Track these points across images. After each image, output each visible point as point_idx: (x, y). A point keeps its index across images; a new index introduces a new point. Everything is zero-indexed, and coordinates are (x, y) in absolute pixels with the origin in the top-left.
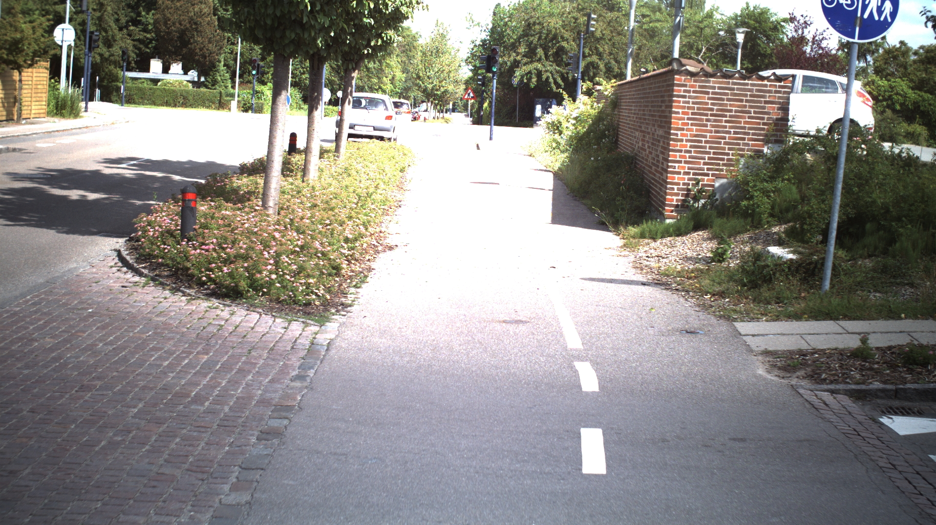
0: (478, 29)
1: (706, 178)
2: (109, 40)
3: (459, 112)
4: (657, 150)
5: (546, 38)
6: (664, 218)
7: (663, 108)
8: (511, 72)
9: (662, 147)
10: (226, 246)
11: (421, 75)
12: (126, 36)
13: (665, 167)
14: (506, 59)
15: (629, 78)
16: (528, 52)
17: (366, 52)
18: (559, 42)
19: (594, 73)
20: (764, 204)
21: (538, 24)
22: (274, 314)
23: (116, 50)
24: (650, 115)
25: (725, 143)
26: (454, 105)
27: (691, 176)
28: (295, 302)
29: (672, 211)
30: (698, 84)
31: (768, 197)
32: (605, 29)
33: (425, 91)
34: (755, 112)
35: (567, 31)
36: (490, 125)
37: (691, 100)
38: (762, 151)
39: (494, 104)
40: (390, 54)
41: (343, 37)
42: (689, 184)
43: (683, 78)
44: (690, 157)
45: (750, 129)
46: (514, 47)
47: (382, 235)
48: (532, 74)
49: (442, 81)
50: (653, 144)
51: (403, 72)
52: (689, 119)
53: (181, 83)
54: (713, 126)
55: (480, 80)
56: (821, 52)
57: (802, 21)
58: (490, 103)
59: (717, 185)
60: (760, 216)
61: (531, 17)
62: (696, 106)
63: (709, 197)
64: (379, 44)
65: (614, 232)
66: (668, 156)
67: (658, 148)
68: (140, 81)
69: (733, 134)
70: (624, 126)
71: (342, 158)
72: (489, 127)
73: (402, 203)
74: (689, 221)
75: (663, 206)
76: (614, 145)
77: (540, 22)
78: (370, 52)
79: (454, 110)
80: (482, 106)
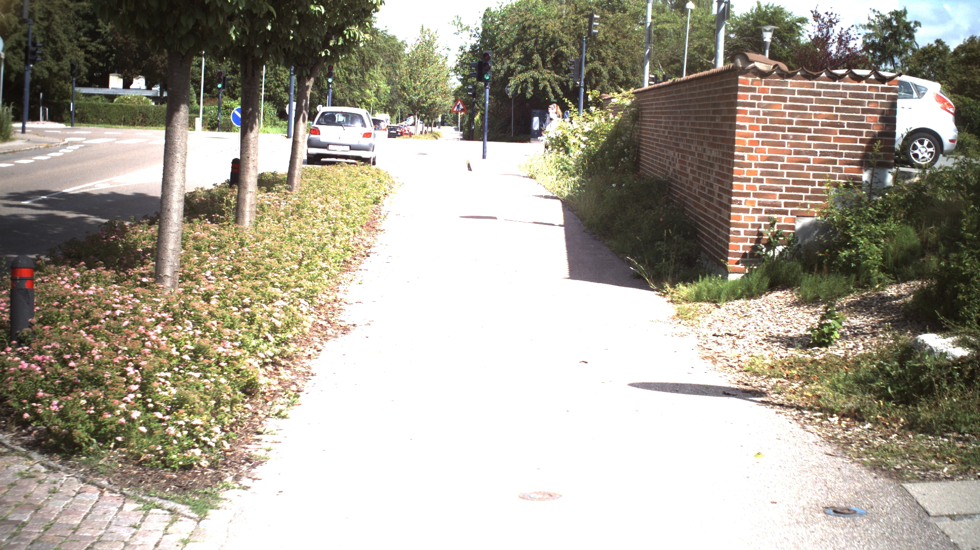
0: (466, 34)
1: (784, 217)
2: (58, 53)
3: (449, 125)
4: (709, 178)
5: (542, 43)
6: (726, 272)
7: (718, 121)
8: (505, 81)
9: (717, 174)
10: (68, 356)
11: (406, 86)
12: (76, 48)
13: (725, 202)
14: (499, 67)
15: (646, 86)
17: (323, 54)
19: (596, 81)
20: (873, 254)
21: (534, 27)
22: (125, 490)
23: (66, 63)
24: (692, 130)
25: (809, 168)
26: (443, 118)
27: (763, 214)
28: (166, 464)
29: (737, 263)
30: (770, 87)
31: (877, 243)
32: (608, 32)
33: (410, 103)
34: (849, 125)
35: (567, 34)
36: (483, 140)
37: (761, 110)
38: (860, 179)
39: (486, 117)
40: (374, 65)
41: (284, 31)
42: (760, 226)
43: (750, 79)
44: (761, 188)
45: (842, 148)
46: (507, 53)
47: (336, 305)
49: (429, 93)
50: (699, 168)
51: (388, 84)
52: (758, 135)
53: (140, 98)
54: (792, 145)
55: (470, 90)
56: (847, 53)
57: (826, 20)
58: (482, 116)
59: (798, 225)
60: (869, 272)
61: (526, 20)
62: (768, 118)
63: (789, 244)
64: (340, 44)
65: (657, 291)
66: (731, 187)
67: (710, 175)
68: (94, 97)
69: (820, 155)
70: (649, 142)
71: (296, 191)
72: (482, 142)
73: (372, 249)
74: (762, 277)
75: (725, 256)
76: (636, 165)
77: (536, 25)
78: (329, 54)
79: (443, 123)
80: (473, 120)
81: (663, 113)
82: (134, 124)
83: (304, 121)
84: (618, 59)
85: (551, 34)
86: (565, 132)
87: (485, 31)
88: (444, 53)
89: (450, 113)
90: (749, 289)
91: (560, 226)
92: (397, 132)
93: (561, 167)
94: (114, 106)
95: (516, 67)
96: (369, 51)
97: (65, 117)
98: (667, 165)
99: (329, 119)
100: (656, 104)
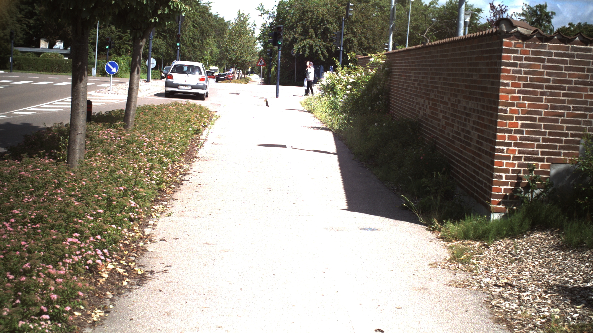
0: (266, 16)
1: (540, 164)
3: (255, 74)
4: (465, 125)
5: (315, 22)
6: (489, 212)
8: (291, 46)
11: (228, 49)
13: (486, 148)
14: (287, 37)
16: (303, 32)
17: (153, 21)
18: (325, 24)
19: (350, 47)
21: (310, 12)
24: (444, 84)
25: (563, 121)
26: (252, 69)
27: (523, 161)
29: (499, 204)
30: (531, 50)
32: (358, 15)
33: (231, 60)
35: (331, 16)
36: (276, 84)
37: (522, 69)
39: (279, 69)
40: (209, 36)
42: (519, 172)
43: (513, 42)
44: (521, 139)
46: (293, 28)
48: (306, 48)
49: (243, 53)
50: (453, 115)
51: (218, 48)
52: (520, 92)
53: (57, 54)
55: (268, 52)
57: (499, 9)
58: (276, 68)
59: (553, 172)
61: (305, 7)
62: (528, 76)
63: (545, 187)
64: (166, 13)
65: (427, 226)
66: (495, 137)
67: (467, 123)
68: (27, 54)
69: (573, 110)
70: (399, 91)
71: (130, 127)
72: (275, 86)
73: (186, 177)
74: (524, 218)
75: (487, 196)
76: (387, 107)
77: (311, 11)
78: (157, 21)
79: (252, 72)
80: (270, 71)
81: (412, 69)
82: (52, 71)
83: (138, 73)
84: (364, 33)
85: (321, 16)
86: (333, 81)
87: (278, 14)
88: (252, 28)
89: (256, 66)
90: (512, 230)
91: (334, 154)
92: (225, 78)
93: (333, 107)
94: (40, 59)
95: (299, 37)
96: (206, 27)
97: (8, 66)
98: (417, 109)
99: (179, 70)
100: (405, 62)
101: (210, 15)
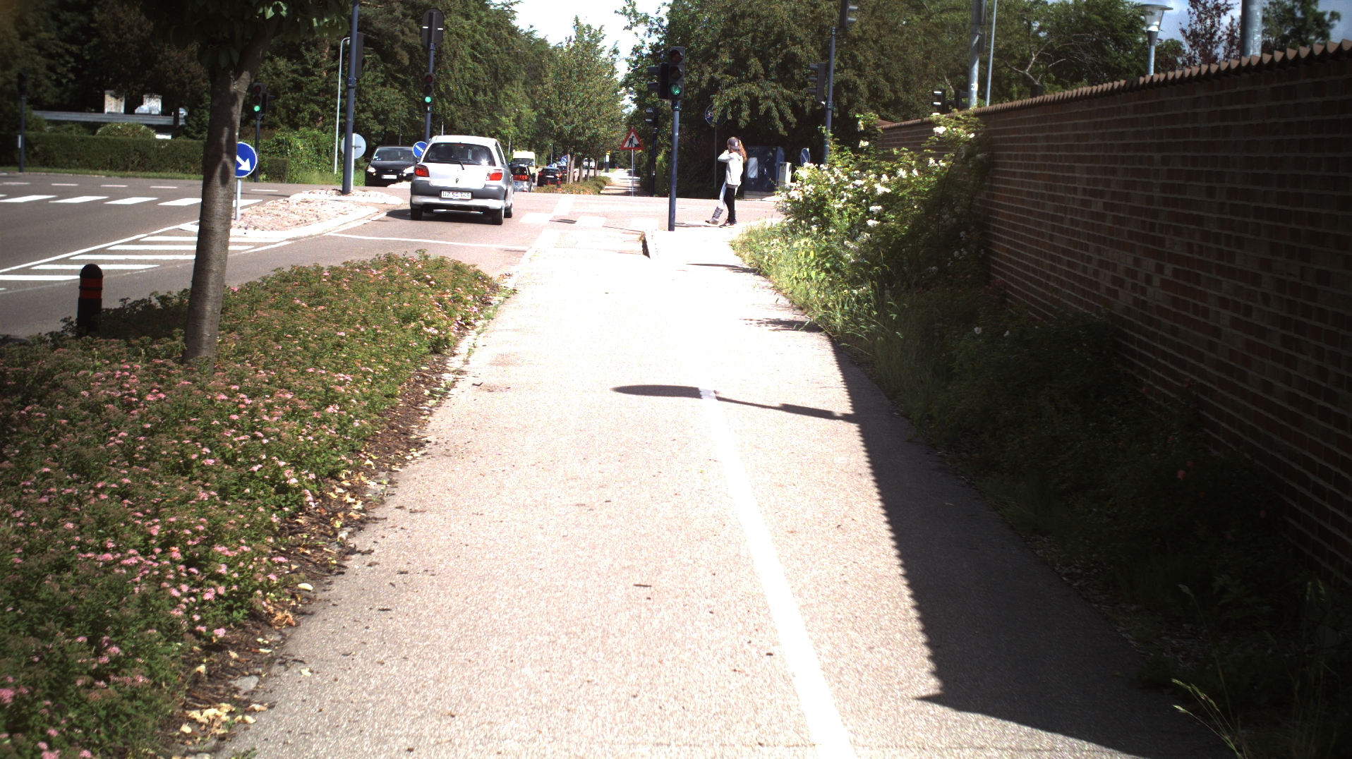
3: (620, 167)
5: (764, 40)
8: (704, 100)
11: (554, 109)
14: (695, 78)
16: (733, 65)
18: (787, 46)
26: (612, 157)
32: (868, 23)
33: (561, 136)
36: (669, 195)
39: (675, 159)
40: (511, 80)
46: (709, 56)
48: (741, 103)
51: (533, 109)
53: (136, 128)
55: (649, 115)
58: (668, 155)
68: (65, 126)
70: (1024, 220)
72: (667, 200)
77: (753, 13)
79: (613, 165)
80: (655, 161)
82: (126, 169)
84: (882, 67)
85: (777, 27)
87: (672, 24)
88: (610, 60)
89: (622, 150)
94: (95, 139)
95: (723, 78)
97: (13, 158)
98: (1106, 283)
101: (513, 31)
